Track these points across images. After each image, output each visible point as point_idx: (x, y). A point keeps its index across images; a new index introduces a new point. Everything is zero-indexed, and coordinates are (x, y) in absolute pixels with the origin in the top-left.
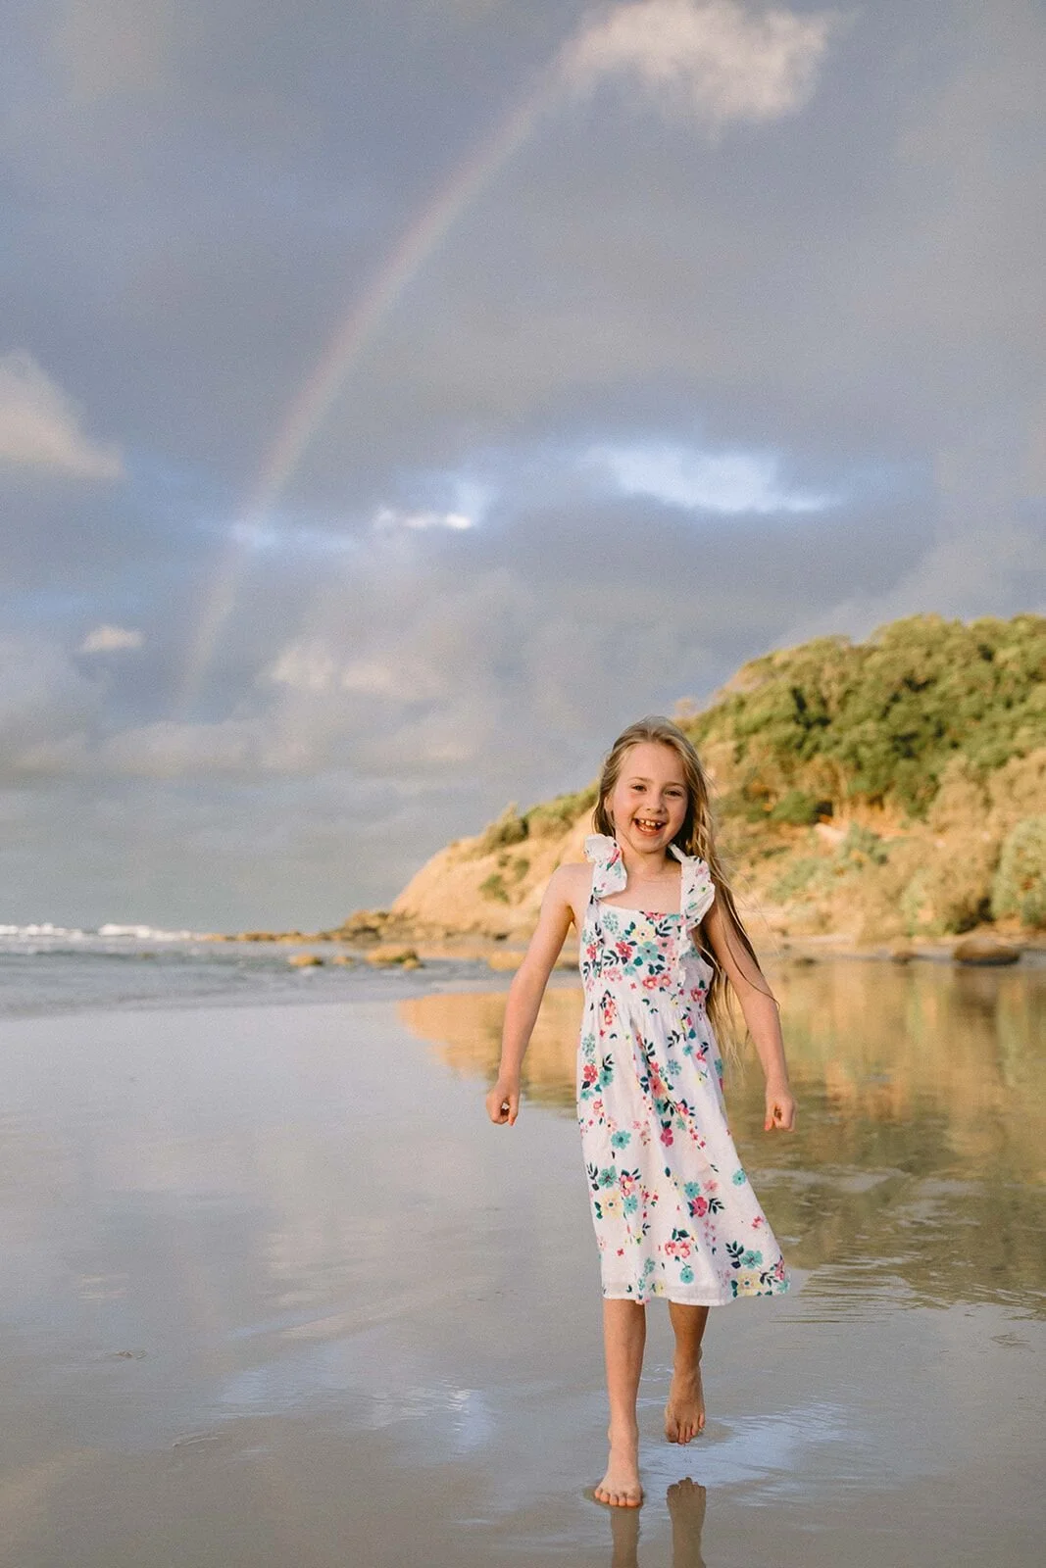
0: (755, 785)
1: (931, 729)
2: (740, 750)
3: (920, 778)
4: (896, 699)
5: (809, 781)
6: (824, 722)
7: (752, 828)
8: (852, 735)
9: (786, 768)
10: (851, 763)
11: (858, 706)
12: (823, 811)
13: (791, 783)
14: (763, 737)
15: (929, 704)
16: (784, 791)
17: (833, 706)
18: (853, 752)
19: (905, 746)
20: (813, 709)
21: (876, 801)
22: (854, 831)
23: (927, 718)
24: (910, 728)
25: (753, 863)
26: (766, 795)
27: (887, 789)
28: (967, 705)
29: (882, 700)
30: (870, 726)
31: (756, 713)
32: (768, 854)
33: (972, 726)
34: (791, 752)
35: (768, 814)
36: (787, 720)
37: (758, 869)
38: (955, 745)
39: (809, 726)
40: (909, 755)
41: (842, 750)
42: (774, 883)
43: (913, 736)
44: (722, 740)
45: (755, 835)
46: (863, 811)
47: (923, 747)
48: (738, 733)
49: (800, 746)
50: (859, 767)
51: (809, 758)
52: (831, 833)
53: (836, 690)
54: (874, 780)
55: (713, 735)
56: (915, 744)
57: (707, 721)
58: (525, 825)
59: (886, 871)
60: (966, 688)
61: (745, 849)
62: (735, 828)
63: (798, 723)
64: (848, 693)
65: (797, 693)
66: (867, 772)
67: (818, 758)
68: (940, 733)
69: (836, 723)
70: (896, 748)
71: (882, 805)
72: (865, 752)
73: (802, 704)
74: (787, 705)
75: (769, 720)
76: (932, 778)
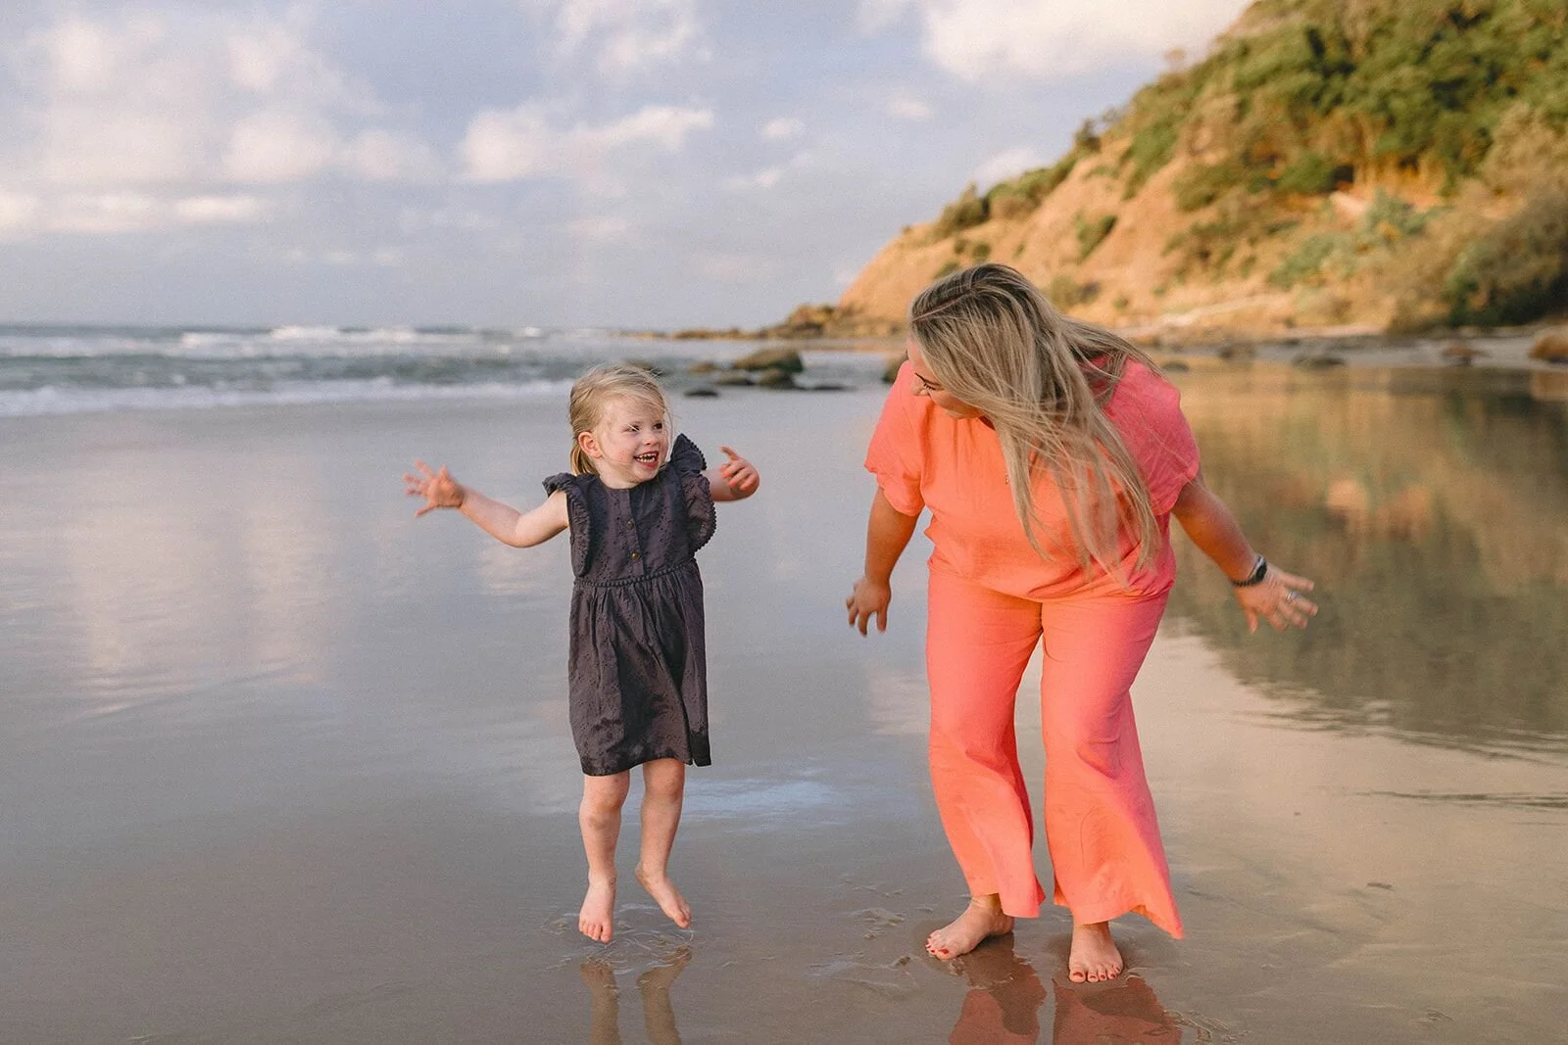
0: (1258, 148)
1: (1482, 73)
2: (1242, 108)
3: (1468, 134)
4: (1437, 38)
5: (1327, 140)
6: (1347, 69)
7: (1254, 200)
8: (1385, 82)
9: (1301, 125)
10: (1381, 117)
11: (1388, 50)
12: (1342, 177)
13: (1305, 143)
14: (1271, 89)
15: (1480, 42)
16: (1295, 154)
17: (1359, 50)
18: (1383, 104)
19: (1449, 93)
20: (1333, 54)
21: (1408, 163)
22: (1381, 198)
23: (1476, 60)
24: (1455, 72)
25: (1253, 242)
26: (1272, 159)
27: (1423, 148)
28: (1529, 42)
29: (1422, 38)
30: (1406, 71)
31: (1263, 61)
32: (1272, 231)
33: (1535, 68)
34: (1304, 107)
35: (1273, 183)
36: (1301, 68)
37: (1259, 249)
38: (1512, 92)
39: (1327, 74)
40: (1453, 105)
41: (1371, 101)
42: (1279, 265)
43: (1459, 83)
44: (1219, 94)
45: (1256, 209)
46: (1391, 175)
47: (1471, 96)
48: (1239, 86)
49: (1316, 99)
50: (1391, 122)
51: (1328, 112)
52: (1353, 205)
53: (1363, 28)
54: (1408, 138)
55: (1210, 89)
56: (1461, 94)
57: (1203, 73)
58: (986, 205)
59: (1419, 247)
60: (1530, 20)
61: (1241, 227)
62: (1232, 200)
63: (1313, 71)
64: (1378, 33)
65: (1312, 35)
66: (1401, 128)
67: (1339, 113)
68: (1494, 77)
69: (1361, 70)
70: (1438, 98)
71: (1416, 167)
72: (1397, 104)
73: (1320, 49)
74: (1302, 51)
75: (1280, 70)
76: (1483, 133)
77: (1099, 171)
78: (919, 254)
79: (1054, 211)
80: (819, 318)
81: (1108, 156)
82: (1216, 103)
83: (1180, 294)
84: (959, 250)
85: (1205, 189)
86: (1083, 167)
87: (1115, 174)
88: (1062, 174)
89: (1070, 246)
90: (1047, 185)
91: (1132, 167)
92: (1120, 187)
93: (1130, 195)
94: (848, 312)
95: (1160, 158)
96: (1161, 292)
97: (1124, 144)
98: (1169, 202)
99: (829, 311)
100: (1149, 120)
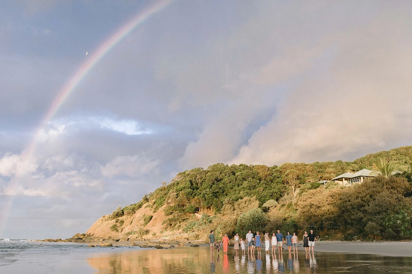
0: (181, 203)
1: (221, 191)
2: (177, 195)
3: (219, 203)
4: (213, 183)
5: (193, 203)
6: (197, 189)
7: (180, 214)
8: (204, 192)
9: (189, 199)
10: (203, 199)
11: (205, 185)
12: (197, 210)
13: (190, 203)
14: (183, 192)
15: (221, 185)
16: (188, 205)
17: (199, 184)
18: (204, 196)
19: (215, 195)
20: (195, 185)
22: (204, 215)
23: (220, 188)
24: (216, 190)
25: (180, 222)
26: (183, 206)
27: (211, 205)
28: (229, 185)
29: (210, 184)
31: (181, 186)
32: (184, 220)
33: (230, 191)
34: (190, 196)
35: (184, 210)
36: (189, 188)
37: (181, 224)
38: (227, 195)
40: (216, 197)
41: (201, 195)
42: (185, 227)
43: (217, 192)
44: (173, 192)
45: (181, 216)
46: (206, 210)
48: (177, 191)
49: (191, 194)
50: (205, 200)
51: (194, 197)
52: (199, 215)
53: (200, 181)
54: (208, 203)
55: (171, 191)
56: (218, 194)
57: (170, 187)
58: (123, 212)
59: (211, 225)
60: (229, 181)
61: (178, 219)
62: (176, 214)
63: (191, 189)
64: (203, 182)
65: (191, 181)
66: (207, 201)
67: (196, 197)
68: (223, 192)
69: (200, 189)
70: (213, 195)
71: (210, 209)
72: (206, 196)
73: (192, 184)
74: (188, 184)
75: (184, 188)
76: (222, 203)
77: (148, 206)
78: (107, 222)
79: (139, 214)
80: (81, 237)
81: (150, 203)
82: (172, 194)
83: (166, 233)
84: (117, 222)
85: (170, 211)
86: (145, 205)
87: (152, 207)
88: (140, 206)
89: (142, 222)
90: (136, 208)
91: (155, 205)
92: (153, 210)
93: (155, 212)
94: (89, 235)
95: (161, 204)
96: (162, 232)
97: (154, 201)
98: (163, 213)
99: (84, 235)
100: (159, 196)
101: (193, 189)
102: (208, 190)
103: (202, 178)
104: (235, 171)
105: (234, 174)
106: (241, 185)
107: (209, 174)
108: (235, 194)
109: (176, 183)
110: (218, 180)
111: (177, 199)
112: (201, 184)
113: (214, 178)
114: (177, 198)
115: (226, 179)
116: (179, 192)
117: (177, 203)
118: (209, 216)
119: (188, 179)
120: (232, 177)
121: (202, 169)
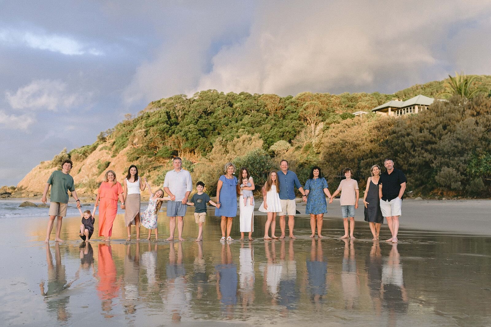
0: (151, 144)
1: (212, 128)
2: (147, 132)
3: (207, 144)
4: (200, 117)
5: (170, 143)
6: (177, 124)
7: (150, 159)
8: (186, 128)
9: (164, 139)
10: (185, 138)
11: (188, 119)
12: (174, 154)
13: (164, 144)
14: (155, 128)
15: (211, 120)
17: (179, 118)
18: (185, 134)
19: (203, 133)
20: (173, 119)
21: (192, 151)
23: (210, 124)
24: (204, 127)
25: (149, 171)
26: (156, 148)
27: (196, 147)
28: (223, 121)
29: (196, 117)
31: (153, 119)
32: (155, 168)
33: (224, 128)
34: (165, 133)
35: (155, 154)
36: (163, 123)
37: (151, 173)
38: (219, 134)
40: (204, 136)
41: (182, 133)
42: (156, 178)
43: (206, 130)
44: (140, 128)
45: (150, 162)
46: (188, 154)
47: (209, 134)
48: (146, 126)
49: (167, 132)
50: (187, 139)
51: (170, 136)
53: (181, 113)
54: (192, 144)
55: (138, 127)
56: (206, 133)
57: (136, 121)
60: (223, 115)
61: (146, 166)
62: (143, 159)
63: (167, 124)
64: (185, 114)
65: (167, 113)
66: (190, 141)
67: (174, 136)
68: (214, 129)
69: (180, 125)
70: (200, 134)
71: (194, 153)
72: (189, 134)
73: (169, 117)
74: (164, 117)
75: (157, 122)
76: (211, 144)
77: (105, 148)
78: (46, 171)
79: (91, 159)
80: (10, 191)
81: (108, 144)
82: (139, 131)
85: (136, 155)
86: (100, 147)
87: (110, 149)
88: (95, 148)
89: (95, 170)
90: (89, 151)
91: (115, 147)
92: (111, 153)
93: (114, 156)
94: (21, 189)
95: (123, 145)
97: (113, 140)
98: (125, 158)
99: (14, 188)
100: (120, 134)
101: (171, 125)
102: (191, 126)
103: (183, 109)
104: (233, 101)
105: (231, 105)
106: (241, 120)
107: (195, 104)
108: (230, 133)
109: (145, 115)
110: (208, 113)
111: (145, 138)
112: (183, 117)
113: (201, 110)
114: (145, 136)
115: (219, 112)
116: (148, 128)
117: (146, 144)
118: (192, 163)
119: (163, 109)
120: (228, 109)
121: (185, 96)
